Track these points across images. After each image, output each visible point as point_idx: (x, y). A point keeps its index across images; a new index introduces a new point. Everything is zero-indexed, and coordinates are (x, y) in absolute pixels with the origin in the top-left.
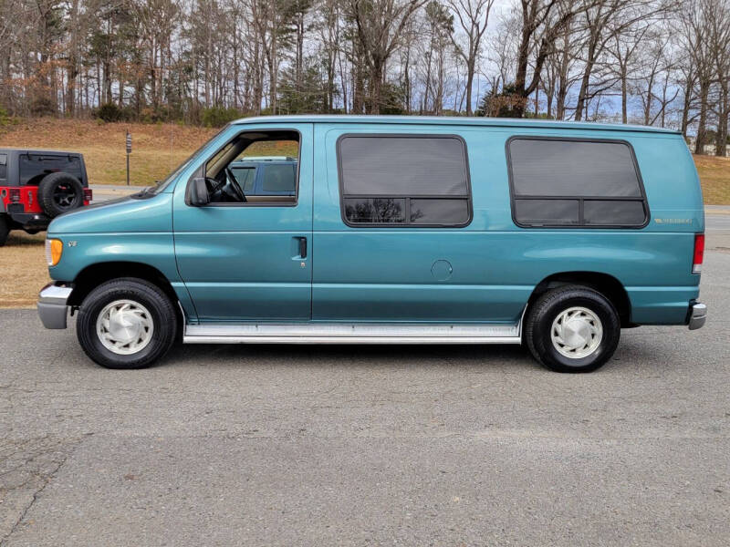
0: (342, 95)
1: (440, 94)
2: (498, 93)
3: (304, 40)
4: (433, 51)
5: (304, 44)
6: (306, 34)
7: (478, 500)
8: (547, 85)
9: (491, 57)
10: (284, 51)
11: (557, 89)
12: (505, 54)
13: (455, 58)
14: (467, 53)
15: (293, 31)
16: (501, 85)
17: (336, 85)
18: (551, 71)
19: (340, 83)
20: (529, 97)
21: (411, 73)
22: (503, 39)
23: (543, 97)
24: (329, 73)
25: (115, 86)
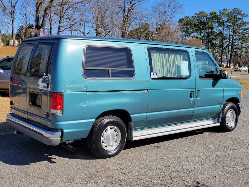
14: (10, 10)
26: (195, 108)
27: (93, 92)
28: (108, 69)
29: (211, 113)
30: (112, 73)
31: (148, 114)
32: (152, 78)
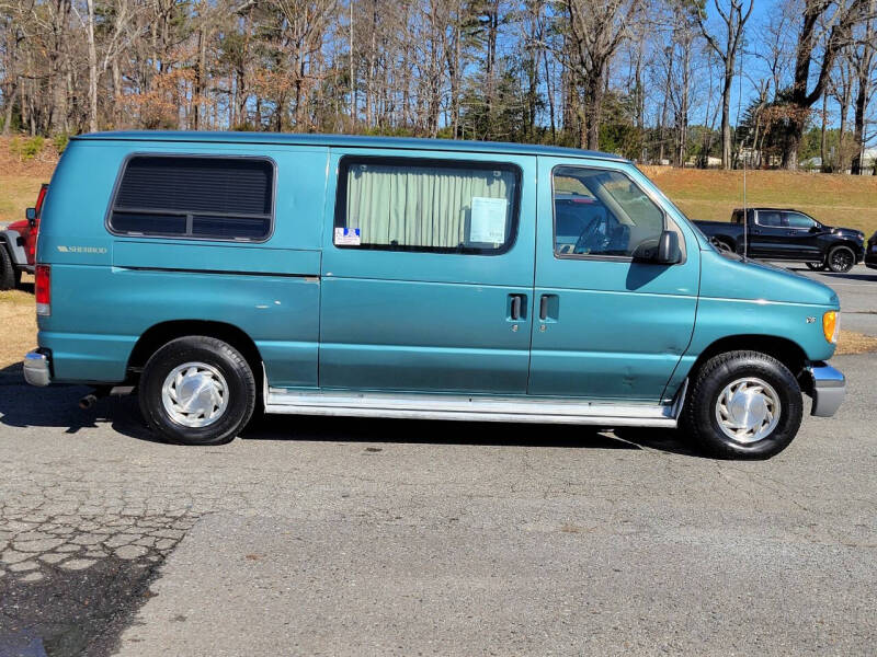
0: (549, 108)
1: (684, 106)
2: (769, 101)
3: (499, 35)
4: (677, 45)
5: (498, 41)
6: (501, 27)
7: (653, 601)
8: (840, 90)
9: (759, 51)
10: (471, 51)
11: (855, 95)
12: (780, 47)
13: (707, 55)
14: (723, 47)
15: (483, 23)
16: (772, 91)
17: (539, 95)
18: (846, 70)
19: (546, 91)
20: (813, 106)
21: (645, 77)
22: (776, 27)
23: (834, 106)
24: (531, 78)
25: (251, 102)
26: (534, 352)
27: (136, 268)
28: (183, 212)
29: (631, 379)
30: (195, 224)
31: (323, 346)
32: (337, 243)
